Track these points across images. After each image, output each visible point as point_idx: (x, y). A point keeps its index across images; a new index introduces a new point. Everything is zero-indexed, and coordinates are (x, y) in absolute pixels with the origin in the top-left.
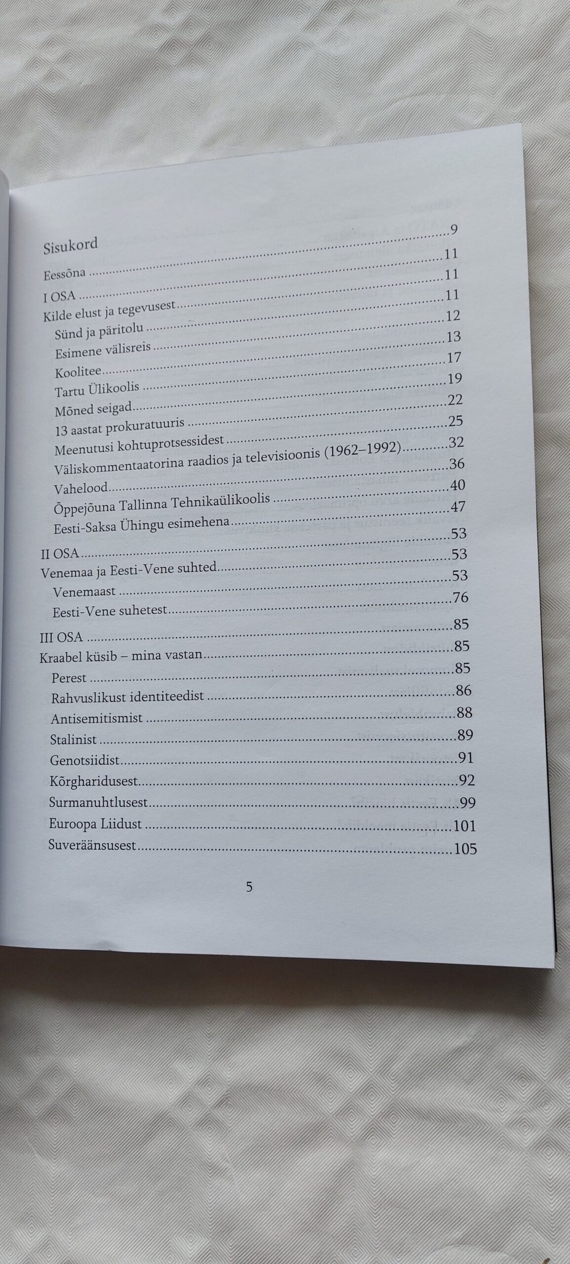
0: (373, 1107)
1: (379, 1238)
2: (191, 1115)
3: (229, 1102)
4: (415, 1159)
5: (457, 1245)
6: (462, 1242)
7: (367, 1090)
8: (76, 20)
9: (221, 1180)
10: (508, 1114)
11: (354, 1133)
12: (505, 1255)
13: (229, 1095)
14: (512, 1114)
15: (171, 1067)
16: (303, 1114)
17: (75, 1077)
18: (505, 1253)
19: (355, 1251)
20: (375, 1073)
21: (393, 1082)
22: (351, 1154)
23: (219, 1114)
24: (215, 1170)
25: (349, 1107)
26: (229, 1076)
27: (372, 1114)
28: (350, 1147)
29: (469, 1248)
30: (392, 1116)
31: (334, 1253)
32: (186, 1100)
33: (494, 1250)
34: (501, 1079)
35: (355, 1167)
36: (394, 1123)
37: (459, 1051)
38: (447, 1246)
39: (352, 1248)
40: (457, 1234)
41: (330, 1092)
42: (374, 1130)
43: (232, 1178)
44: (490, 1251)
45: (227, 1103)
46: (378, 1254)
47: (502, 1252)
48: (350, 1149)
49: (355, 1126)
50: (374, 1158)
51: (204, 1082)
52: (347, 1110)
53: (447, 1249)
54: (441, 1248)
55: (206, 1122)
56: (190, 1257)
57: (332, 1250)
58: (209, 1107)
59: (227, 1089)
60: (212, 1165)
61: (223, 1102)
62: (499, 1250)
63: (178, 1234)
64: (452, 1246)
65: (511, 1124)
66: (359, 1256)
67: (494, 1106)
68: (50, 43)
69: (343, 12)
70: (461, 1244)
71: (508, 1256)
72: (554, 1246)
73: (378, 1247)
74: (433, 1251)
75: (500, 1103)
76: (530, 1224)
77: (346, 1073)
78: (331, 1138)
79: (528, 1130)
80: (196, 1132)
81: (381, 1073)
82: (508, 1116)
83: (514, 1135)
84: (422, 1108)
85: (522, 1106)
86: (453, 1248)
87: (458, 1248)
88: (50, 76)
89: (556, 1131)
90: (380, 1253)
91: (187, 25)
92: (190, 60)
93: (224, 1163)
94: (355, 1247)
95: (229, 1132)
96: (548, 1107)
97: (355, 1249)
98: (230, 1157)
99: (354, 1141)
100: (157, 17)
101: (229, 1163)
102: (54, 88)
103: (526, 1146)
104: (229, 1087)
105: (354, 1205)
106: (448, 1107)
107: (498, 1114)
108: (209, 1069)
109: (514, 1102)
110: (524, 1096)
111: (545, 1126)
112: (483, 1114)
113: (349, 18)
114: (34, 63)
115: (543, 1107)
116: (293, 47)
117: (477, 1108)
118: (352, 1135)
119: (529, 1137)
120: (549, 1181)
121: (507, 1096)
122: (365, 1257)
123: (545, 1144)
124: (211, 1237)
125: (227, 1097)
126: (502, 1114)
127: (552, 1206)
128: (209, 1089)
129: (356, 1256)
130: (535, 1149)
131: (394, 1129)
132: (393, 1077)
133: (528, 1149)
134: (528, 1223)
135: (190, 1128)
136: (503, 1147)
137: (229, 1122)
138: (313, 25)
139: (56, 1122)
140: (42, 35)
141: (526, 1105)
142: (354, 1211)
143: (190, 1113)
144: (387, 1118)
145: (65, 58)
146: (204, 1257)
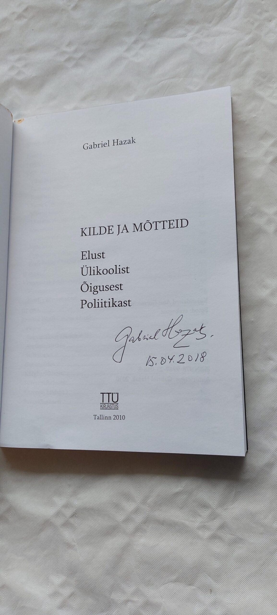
0: (139, 519)
1: (140, 578)
2: (59, 521)
3: (77, 515)
4: (157, 543)
5: (174, 582)
6: (176, 581)
7: (136, 511)
8: (31, 50)
9: (72, 550)
10: (198, 523)
11: (130, 530)
12: (195, 587)
13: (77, 512)
14: (200, 523)
15: (52, 499)
16: (108, 521)
17: (11, 503)
18: (195, 586)
19: (129, 584)
20: (140, 503)
21: (148, 507)
22: (129, 540)
23: (72, 521)
24: (69, 546)
25: (128, 519)
26: (77, 504)
27: (139, 522)
28: (128, 536)
29: (179, 584)
30: (147, 523)
31: (120, 584)
32: (58, 514)
33: (190, 585)
34: (195, 507)
35: (130, 546)
36: (148, 526)
37: (177, 494)
38: (169, 582)
39: (128, 582)
40: (174, 577)
41: (120, 512)
42: (138, 529)
43: (76, 549)
44: (188, 585)
45: (75, 516)
46: (139, 585)
47: (193, 586)
48: (128, 538)
49: (130, 527)
50: (138, 542)
51: (66, 506)
52: (127, 520)
53: (169, 584)
54: (166, 584)
55: (66, 524)
56: (57, 584)
57: (119, 583)
58: (68, 518)
59: (76, 510)
60: (68, 543)
61: (74, 515)
62: (192, 585)
63: (53, 574)
64: (171, 583)
65: (199, 528)
66: (131, 586)
67: (192, 519)
68: (19, 60)
69: (140, 45)
70: (175, 582)
71: (196, 588)
72: (217, 583)
73: (139, 582)
74: (163, 585)
75: (195, 518)
76: (206, 573)
77: (127, 503)
78: (120, 532)
79: (207, 530)
80: (62, 528)
81: (143, 503)
82: (198, 524)
83: (200, 533)
84: (160, 520)
85: (204, 520)
86: (172, 583)
87: (174, 583)
88: (19, 73)
89: (219, 531)
90: (140, 585)
91: (76, 51)
92: (76, 65)
93: (73, 543)
94: (129, 582)
95: (76, 529)
96: (216, 521)
97: (129, 583)
98: (76, 540)
99: (130, 534)
100: (64, 48)
101: (75, 543)
102: (20, 78)
103: (205, 538)
104: (77, 509)
105: (129, 563)
106: (172, 519)
107: (194, 523)
108: (68, 500)
109: (201, 518)
110: (205, 515)
111: (214, 529)
112: (187, 523)
113: (143, 47)
114: (12, 68)
115: (213, 520)
116: (119, 59)
117: (184, 520)
118: (129, 531)
119: (207, 534)
120: (215, 554)
121: (198, 515)
122: (133, 586)
123: (214, 537)
124: (66, 576)
125: (76, 513)
126: (195, 523)
127: (216, 565)
128: (68, 509)
129: (129, 586)
130: (209, 539)
131: (148, 529)
132: (148, 505)
133: (206, 539)
134: (205, 573)
135: (59, 527)
136: (195, 538)
137: (76, 524)
138: (128, 50)
139: (2, 523)
140: (17, 57)
141: (206, 519)
142: (129, 566)
143: (59, 520)
144: (145, 524)
145: (25, 66)
146: (63, 585)
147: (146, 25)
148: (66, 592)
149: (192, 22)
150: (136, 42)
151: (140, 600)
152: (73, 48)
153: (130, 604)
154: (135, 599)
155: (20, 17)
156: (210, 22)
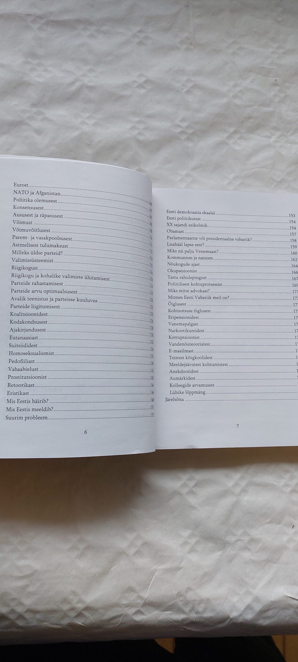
0: (243, 484)
1: (245, 524)
2: (185, 490)
4: (256, 498)
6: (269, 523)
8: (150, 116)
9: (196, 511)
14: (284, 483)
15: (179, 475)
16: (222, 488)
20: (244, 473)
23: (194, 489)
24: (193, 508)
26: (198, 477)
27: (243, 486)
28: (236, 497)
29: (272, 524)
30: (249, 486)
31: (232, 530)
32: (183, 486)
33: (279, 524)
35: (238, 502)
36: (249, 488)
39: (237, 528)
40: (268, 520)
42: (244, 491)
43: (199, 510)
45: (197, 486)
46: (245, 529)
47: (281, 524)
49: (238, 490)
50: (244, 499)
51: (189, 479)
52: (236, 485)
53: (265, 525)
55: (190, 492)
56: (186, 536)
58: (191, 487)
59: (197, 481)
61: (196, 485)
63: (182, 530)
64: (267, 524)
65: (283, 486)
68: (139, 122)
69: (237, 136)
71: (283, 525)
73: (245, 527)
74: (262, 526)
75: (280, 480)
77: (235, 473)
78: (230, 494)
79: (288, 487)
80: (187, 496)
83: (284, 489)
84: (258, 483)
88: (140, 134)
89: (296, 487)
91: (188, 127)
92: (188, 139)
93: (196, 505)
95: (198, 495)
98: (198, 503)
99: (238, 495)
100: (178, 122)
101: (198, 505)
102: (141, 138)
103: (288, 492)
105: (237, 515)
106: (266, 482)
108: (191, 475)
109: (285, 479)
110: (287, 477)
111: (293, 486)
112: (275, 483)
113: (240, 138)
114: (133, 128)
115: (293, 480)
116: (222, 143)
118: (237, 493)
119: (289, 489)
120: (294, 502)
121: (282, 478)
122: (241, 530)
123: (293, 491)
124: (192, 530)
126: (281, 483)
127: (295, 509)
128: (191, 482)
129: (238, 530)
130: (290, 493)
131: (250, 490)
134: (288, 515)
135: (185, 495)
136: (281, 493)
137: (198, 492)
138: (229, 137)
140: (137, 119)
141: (288, 480)
144: (247, 487)
145: (145, 129)
146: (190, 537)
147: (243, 122)
148: (193, 541)
149: (275, 129)
150: (235, 132)
151: (246, 539)
152: (184, 124)
153: (239, 543)
154: (243, 538)
155: (141, 86)
156: (288, 132)
